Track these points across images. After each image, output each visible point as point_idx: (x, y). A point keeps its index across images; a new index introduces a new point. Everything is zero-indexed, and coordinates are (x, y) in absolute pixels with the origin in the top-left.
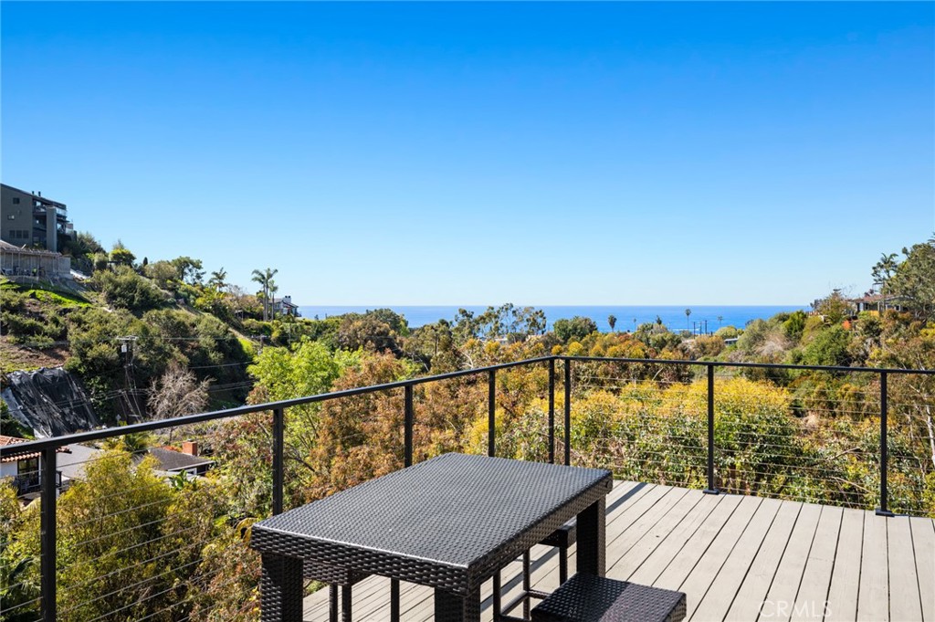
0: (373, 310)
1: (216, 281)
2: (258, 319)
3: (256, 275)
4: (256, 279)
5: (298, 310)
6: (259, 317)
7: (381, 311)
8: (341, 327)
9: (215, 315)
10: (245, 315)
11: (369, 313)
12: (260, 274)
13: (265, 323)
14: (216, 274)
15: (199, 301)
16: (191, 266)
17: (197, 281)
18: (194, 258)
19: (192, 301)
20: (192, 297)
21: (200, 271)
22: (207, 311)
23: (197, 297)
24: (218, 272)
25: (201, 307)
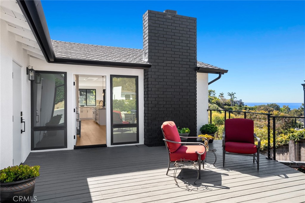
0: (270, 104)
1: (221, 96)
2: (229, 106)
3: (228, 94)
4: (229, 95)
5: (244, 104)
6: (230, 105)
7: (272, 104)
8: (257, 109)
9: (217, 105)
10: (225, 105)
11: (268, 105)
12: (230, 94)
13: (231, 107)
14: (221, 94)
15: (213, 101)
16: (212, 92)
17: (214, 96)
18: (213, 90)
19: (211, 101)
20: (211, 100)
21: (214, 93)
22: (215, 103)
23: (212, 100)
24: (221, 93)
25: (213, 102)
